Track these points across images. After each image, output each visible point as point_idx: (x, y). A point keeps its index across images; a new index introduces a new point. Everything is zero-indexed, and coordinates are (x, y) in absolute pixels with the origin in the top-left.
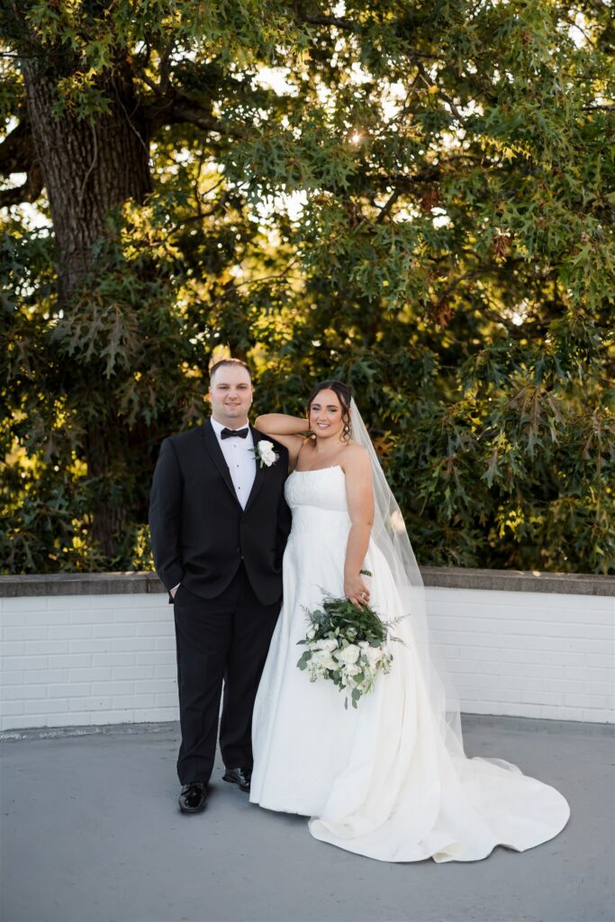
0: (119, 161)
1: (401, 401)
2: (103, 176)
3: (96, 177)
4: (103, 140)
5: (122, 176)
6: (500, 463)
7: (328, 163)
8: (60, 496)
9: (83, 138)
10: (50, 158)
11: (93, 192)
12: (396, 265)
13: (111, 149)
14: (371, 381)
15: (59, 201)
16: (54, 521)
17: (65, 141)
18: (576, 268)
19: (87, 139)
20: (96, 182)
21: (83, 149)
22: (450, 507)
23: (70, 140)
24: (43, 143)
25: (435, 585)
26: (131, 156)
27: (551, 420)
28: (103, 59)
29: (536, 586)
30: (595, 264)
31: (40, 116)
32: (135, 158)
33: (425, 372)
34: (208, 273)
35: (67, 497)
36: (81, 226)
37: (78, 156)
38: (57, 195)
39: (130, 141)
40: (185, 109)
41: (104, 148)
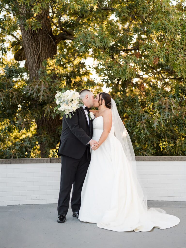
0: (48, 50)
1: (129, 110)
2: (43, 54)
3: (41, 55)
4: (43, 45)
5: (48, 55)
6: (158, 121)
7: (105, 39)
8: (27, 141)
9: (37, 44)
10: (28, 50)
11: (40, 59)
12: (125, 67)
13: (45, 47)
14: (120, 104)
15: (30, 62)
16: (25, 148)
17: (32, 45)
18: (178, 65)
19: (38, 44)
20: (41, 56)
21: (37, 47)
22: (143, 136)
23: (33, 44)
24: (26, 46)
25: (139, 160)
26: (51, 49)
27: (172, 107)
28: (38, 10)
29: (170, 159)
30: (184, 63)
31: (25, 39)
32: (52, 50)
33: (136, 102)
34: (72, 78)
35: (29, 141)
36: (37, 69)
37: (36, 49)
38: (30, 61)
39: (51, 45)
40: (67, 35)
41: (43, 47)
